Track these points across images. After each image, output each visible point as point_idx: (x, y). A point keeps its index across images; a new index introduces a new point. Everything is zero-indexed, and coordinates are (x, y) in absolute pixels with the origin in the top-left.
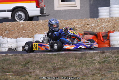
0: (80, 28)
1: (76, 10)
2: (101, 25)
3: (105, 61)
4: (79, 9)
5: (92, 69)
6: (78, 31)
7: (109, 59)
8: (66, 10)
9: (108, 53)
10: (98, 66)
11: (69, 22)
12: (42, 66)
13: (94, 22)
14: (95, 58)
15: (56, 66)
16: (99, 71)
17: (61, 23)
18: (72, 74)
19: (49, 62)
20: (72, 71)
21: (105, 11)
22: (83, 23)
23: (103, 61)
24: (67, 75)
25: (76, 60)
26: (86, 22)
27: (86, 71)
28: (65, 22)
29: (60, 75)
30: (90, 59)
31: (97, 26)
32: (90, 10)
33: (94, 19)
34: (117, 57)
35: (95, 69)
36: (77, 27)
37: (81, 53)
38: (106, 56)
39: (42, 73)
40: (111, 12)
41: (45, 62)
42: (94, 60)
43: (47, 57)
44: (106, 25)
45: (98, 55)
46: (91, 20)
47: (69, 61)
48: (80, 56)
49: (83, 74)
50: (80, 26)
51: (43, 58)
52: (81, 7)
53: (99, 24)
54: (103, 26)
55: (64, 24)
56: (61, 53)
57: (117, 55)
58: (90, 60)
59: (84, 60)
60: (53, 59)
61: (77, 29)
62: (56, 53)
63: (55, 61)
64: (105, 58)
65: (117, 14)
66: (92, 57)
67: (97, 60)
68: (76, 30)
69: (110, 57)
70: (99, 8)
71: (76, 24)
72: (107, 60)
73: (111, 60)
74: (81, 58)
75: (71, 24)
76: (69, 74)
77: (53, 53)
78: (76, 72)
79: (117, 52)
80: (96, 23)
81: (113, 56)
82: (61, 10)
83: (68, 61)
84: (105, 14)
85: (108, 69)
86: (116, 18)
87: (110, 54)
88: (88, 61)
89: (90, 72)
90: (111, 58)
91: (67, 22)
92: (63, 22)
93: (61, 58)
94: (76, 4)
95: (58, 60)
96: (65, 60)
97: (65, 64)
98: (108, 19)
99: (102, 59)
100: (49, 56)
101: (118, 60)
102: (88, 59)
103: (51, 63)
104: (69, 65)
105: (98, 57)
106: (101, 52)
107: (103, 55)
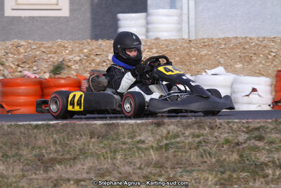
0: (77, 63)
1: (60, 18)
3: (167, 145)
4: (65, 17)
5: (141, 164)
6: (74, 70)
7: (178, 140)
8: (33, 18)
9: (172, 127)
10: (154, 156)
11: (49, 47)
12: (10, 154)
14: (142, 138)
15: (46, 156)
16: (158, 170)
17: (29, 49)
18: (92, 175)
19: (27, 145)
20: (90, 168)
21: (133, 22)
22: (85, 51)
23: (162, 144)
24: (79, 177)
25: (93, 140)
26: (94, 50)
27: (127, 168)
28: (40, 47)
29: (61, 176)
30: (129, 138)
32: (94, 20)
34: (198, 136)
35: (148, 164)
36: (70, 61)
37: (104, 124)
38: (169, 133)
39: (13, 171)
40: (150, 26)
41: (16, 145)
42: (138, 142)
43: (17, 131)
45: (147, 130)
46: (104, 44)
47: (76, 144)
48: (103, 131)
49: (120, 176)
50: (77, 58)
51: (8, 134)
52: (71, 11)
55: (38, 53)
56: (52, 122)
57: (197, 131)
58: (129, 141)
59: (114, 142)
60: (35, 137)
61: (69, 64)
62: (40, 123)
63: (40, 142)
64: (166, 138)
65: (166, 31)
66: (135, 136)
67: (146, 141)
68: (69, 67)
69: (178, 136)
70: (120, 16)
71: (67, 52)
72: (172, 144)
73: (183, 142)
74: (105, 137)
75: (55, 52)
76: (85, 176)
77: (32, 123)
78: (99, 170)
81: (187, 133)
82: (20, 17)
83: (73, 143)
85: (181, 164)
86: (166, 40)
87: (179, 129)
88: (124, 143)
89: (138, 171)
90: (183, 139)
91: (45, 48)
92: (34, 47)
93: (55, 136)
94: (60, 4)
95: (47, 140)
96: (66, 140)
97: (67, 149)
98: (149, 44)
99: (159, 140)
100: (23, 129)
101: (200, 142)
102: (123, 140)
103: (30, 147)
104: (78, 153)
105: (150, 134)
106: (155, 123)
107: (162, 131)
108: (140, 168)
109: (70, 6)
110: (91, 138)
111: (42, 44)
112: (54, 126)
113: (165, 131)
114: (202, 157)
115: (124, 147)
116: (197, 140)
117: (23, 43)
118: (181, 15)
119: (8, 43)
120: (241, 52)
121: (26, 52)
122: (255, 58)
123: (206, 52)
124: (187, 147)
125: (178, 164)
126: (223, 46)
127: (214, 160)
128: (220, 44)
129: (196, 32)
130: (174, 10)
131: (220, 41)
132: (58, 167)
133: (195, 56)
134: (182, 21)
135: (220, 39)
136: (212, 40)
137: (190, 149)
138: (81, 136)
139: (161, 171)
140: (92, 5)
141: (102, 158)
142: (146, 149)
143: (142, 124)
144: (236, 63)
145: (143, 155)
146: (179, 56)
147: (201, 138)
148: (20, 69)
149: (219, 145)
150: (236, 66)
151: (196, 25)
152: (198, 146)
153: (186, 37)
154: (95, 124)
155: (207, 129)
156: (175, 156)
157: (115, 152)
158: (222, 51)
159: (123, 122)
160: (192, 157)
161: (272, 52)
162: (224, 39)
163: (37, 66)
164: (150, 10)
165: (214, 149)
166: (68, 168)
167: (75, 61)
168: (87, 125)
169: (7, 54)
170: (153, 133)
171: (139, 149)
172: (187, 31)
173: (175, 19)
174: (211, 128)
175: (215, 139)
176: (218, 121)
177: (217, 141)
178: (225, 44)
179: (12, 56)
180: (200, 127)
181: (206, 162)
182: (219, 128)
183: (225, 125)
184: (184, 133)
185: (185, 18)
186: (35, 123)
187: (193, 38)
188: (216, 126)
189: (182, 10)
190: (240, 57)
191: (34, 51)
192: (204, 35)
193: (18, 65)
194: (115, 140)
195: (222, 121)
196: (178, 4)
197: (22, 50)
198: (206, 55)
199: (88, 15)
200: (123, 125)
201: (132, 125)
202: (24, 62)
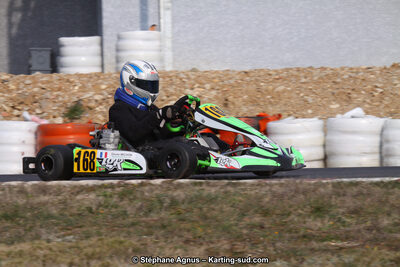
0: (101, 104)
6: (99, 113)
28: (36, 82)
31: (165, 98)
36: (89, 100)
50: (99, 97)
55: (36, 90)
61: (90, 105)
68: (91, 108)
92: (28, 82)
120: (331, 87)
121: (18, 89)
122: (355, 96)
123: (282, 87)
126: (303, 80)
128: (298, 77)
133: (269, 94)
144: (329, 102)
146: (247, 92)
148: (16, 112)
150: (332, 106)
158: (304, 86)
161: (376, 87)
163: (41, 107)
167: (96, 101)
178: (306, 77)
190: (333, 94)
191: (29, 87)
193: (13, 107)
197: (12, 87)
198: (284, 91)
202: (22, 103)
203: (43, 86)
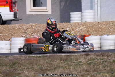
1: (48, 14)
2: (75, 29)
3: (90, 63)
4: (50, 14)
5: (80, 70)
7: (95, 61)
8: (37, 15)
9: (92, 56)
10: (85, 67)
11: (44, 26)
12: (29, 67)
13: (69, 26)
14: (81, 60)
15: (44, 68)
17: (36, 27)
19: (36, 64)
20: (61, 72)
21: (76, 15)
23: (88, 63)
25: (62, 62)
26: (61, 27)
27: (75, 72)
30: (76, 60)
31: (71, 30)
32: (61, 15)
33: (68, 24)
34: (103, 59)
35: (83, 70)
37: (66, 55)
38: (91, 58)
39: (31, 74)
40: (83, 17)
41: (32, 64)
42: (79, 62)
43: (32, 58)
44: (80, 29)
46: (65, 24)
48: (66, 58)
51: (29, 60)
52: (52, 12)
53: (74, 28)
54: (77, 30)
55: (39, 28)
56: (45, 55)
57: (102, 57)
58: (76, 62)
60: (39, 61)
62: (41, 55)
63: (41, 63)
64: (90, 60)
65: (89, 19)
66: (78, 60)
67: (82, 62)
69: (95, 59)
70: (71, 13)
72: (92, 62)
73: (97, 62)
74: (66, 60)
77: (37, 55)
79: (101, 54)
80: (71, 27)
81: (98, 58)
82: (32, 15)
83: (54, 63)
84: (77, 18)
86: (89, 22)
87: (95, 57)
88: (74, 63)
89: (79, 73)
90: (97, 60)
91: (42, 26)
92: (38, 26)
93: (47, 60)
94: (48, 9)
95: (44, 62)
96: (51, 62)
97: (51, 65)
98: (82, 24)
99: (87, 61)
100: (34, 58)
101: (103, 62)
102: (73, 61)
103: (37, 65)
104: (56, 67)
105: (84, 59)
106: (86, 55)
107: (88, 58)
108: (80, 72)
109: (52, 10)
110: (61, 61)
111: (41, 25)
112: (46, 56)
113: (90, 58)
114: (104, 67)
115: (74, 64)
116: (102, 61)
117: (34, 25)
118: (95, 13)
119: (28, 25)
121: (35, 28)
123: (105, 27)
124: (98, 64)
125: (95, 70)
126: (111, 24)
127: (109, 69)
128: (110, 23)
129: (101, 19)
130: (92, 11)
131: (110, 22)
132: (48, 72)
133: (100, 28)
134: (95, 15)
135: (110, 21)
136: (107, 22)
137: (99, 64)
138: (57, 60)
139: (88, 73)
140: (60, 9)
141: (65, 68)
142: (82, 65)
143: (80, 55)
145: (81, 67)
146: (94, 28)
147: (104, 60)
148: (33, 35)
149: (111, 63)
151: (101, 16)
152: (103, 63)
153: (97, 21)
154: (62, 55)
155: (106, 57)
156: (94, 67)
157: (70, 66)
158: (111, 26)
159: (73, 54)
160: (100, 67)
162: (112, 21)
163: (39, 33)
164: (83, 11)
165: (109, 64)
166: (52, 72)
168: (59, 56)
169: (28, 29)
170: (85, 59)
171: (79, 64)
172: (97, 19)
173: (92, 14)
174: (108, 56)
175: (109, 60)
176: (110, 53)
177: (110, 61)
178: (112, 24)
179: (29, 30)
180: (103, 56)
181: (106, 69)
182: (111, 56)
183: (113, 55)
184: (97, 58)
185: (96, 14)
186: (39, 55)
187: (99, 21)
188: (110, 55)
189: (95, 10)
191: (38, 28)
192: (104, 20)
193: (32, 33)
194: (70, 61)
195: (111, 53)
196: (94, 8)
197: (33, 27)
198: (105, 28)
199: (59, 13)
200: (73, 55)
201: (77, 55)
202: (34, 32)
203: (42, 27)
